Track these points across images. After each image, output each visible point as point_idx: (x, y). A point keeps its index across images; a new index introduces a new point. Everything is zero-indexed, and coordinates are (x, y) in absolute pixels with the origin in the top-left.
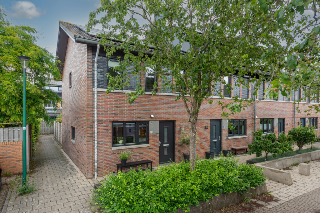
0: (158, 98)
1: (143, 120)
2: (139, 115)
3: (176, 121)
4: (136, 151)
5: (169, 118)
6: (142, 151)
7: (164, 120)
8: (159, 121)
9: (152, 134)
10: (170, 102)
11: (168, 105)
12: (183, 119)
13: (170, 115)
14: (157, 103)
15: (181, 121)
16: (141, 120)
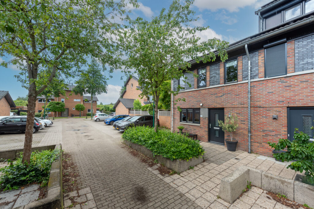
0: (206, 91)
1: (195, 107)
2: (193, 104)
3: (225, 109)
4: (191, 127)
5: (217, 106)
6: (195, 128)
7: (212, 107)
8: (208, 108)
9: (202, 117)
10: (217, 92)
11: (216, 95)
12: (233, 106)
13: (217, 103)
14: (205, 95)
15: (231, 109)
16: (194, 107)
